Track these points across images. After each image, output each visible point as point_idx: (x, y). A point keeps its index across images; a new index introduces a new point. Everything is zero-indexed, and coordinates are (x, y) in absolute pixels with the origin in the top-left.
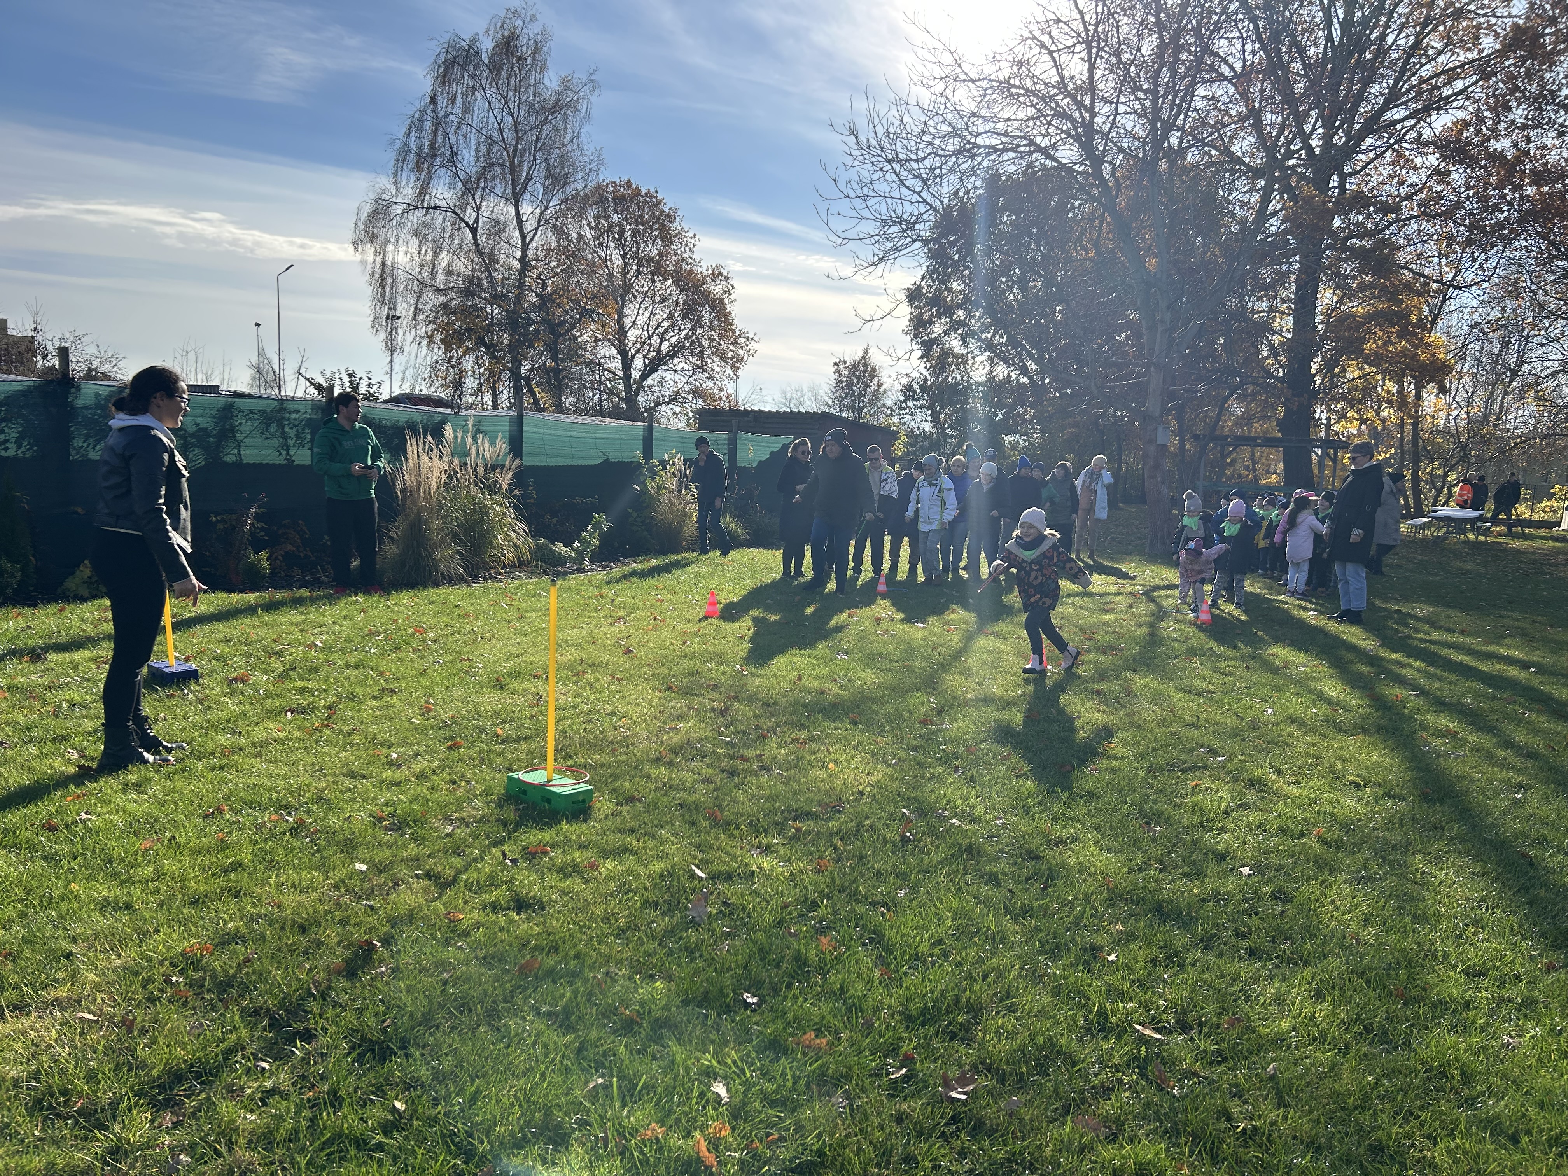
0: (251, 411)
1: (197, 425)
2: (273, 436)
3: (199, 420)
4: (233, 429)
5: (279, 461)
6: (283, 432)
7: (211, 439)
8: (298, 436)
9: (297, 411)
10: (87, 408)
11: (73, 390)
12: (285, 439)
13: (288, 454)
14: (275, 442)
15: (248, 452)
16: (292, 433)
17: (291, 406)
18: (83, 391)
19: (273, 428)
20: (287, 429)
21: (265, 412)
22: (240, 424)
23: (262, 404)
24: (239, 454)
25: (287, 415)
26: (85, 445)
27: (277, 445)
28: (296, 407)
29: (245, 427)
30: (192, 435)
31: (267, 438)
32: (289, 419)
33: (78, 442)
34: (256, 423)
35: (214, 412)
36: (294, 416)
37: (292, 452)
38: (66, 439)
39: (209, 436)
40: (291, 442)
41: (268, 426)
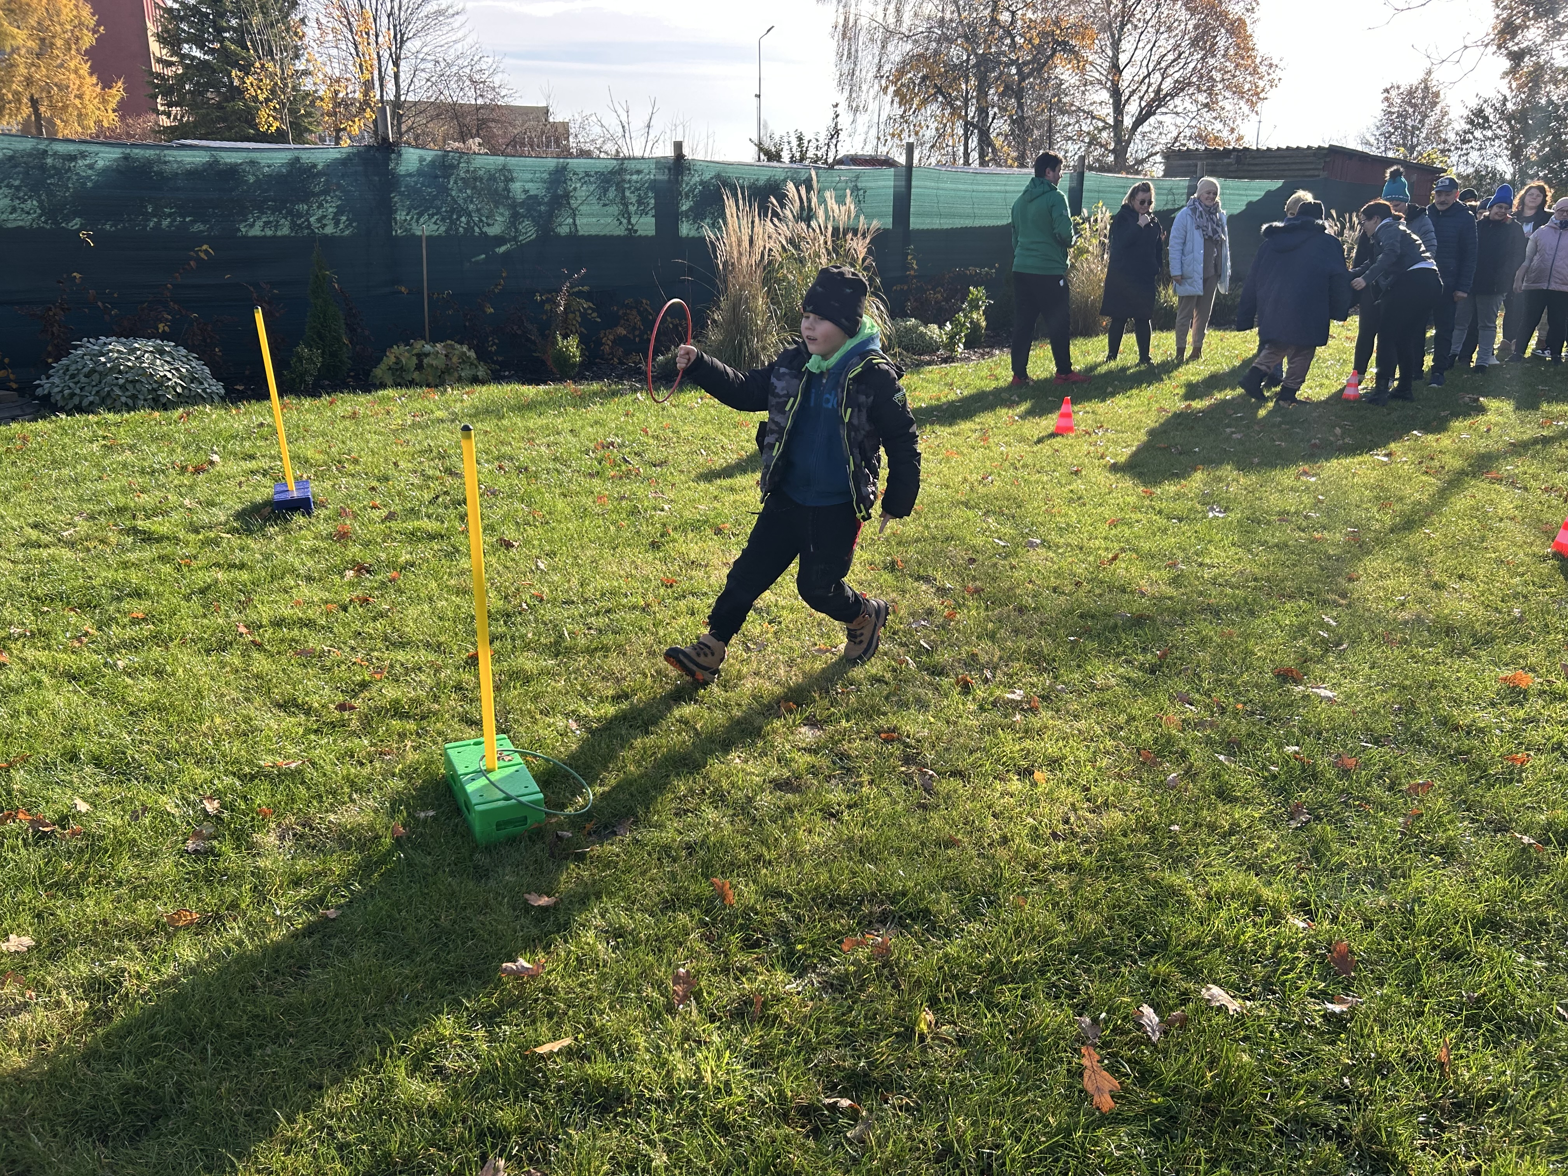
0: (587, 174)
1: (526, 191)
2: (612, 202)
3: (528, 186)
4: (567, 196)
5: (620, 231)
6: (624, 197)
7: (543, 208)
8: (640, 202)
9: (639, 172)
10: (410, 175)
11: (393, 156)
12: (626, 205)
13: (629, 222)
14: (614, 209)
15: (585, 221)
16: (633, 199)
17: (632, 165)
18: (404, 156)
19: (612, 193)
20: (627, 193)
21: (602, 174)
22: (575, 189)
23: (599, 166)
24: (574, 223)
25: (628, 177)
26: (408, 218)
27: (616, 213)
28: (639, 167)
29: (581, 192)
30: (522, 204)
31: (605, 205)
32: (630, 181)
33: (401, 216)
34: (592, 188)
35: (545, 176)
36: (635, 177)
37: (633, 221)
38: (388, 211)
39: (540, 204)
40: (632, 209)
41: (606, 191)
